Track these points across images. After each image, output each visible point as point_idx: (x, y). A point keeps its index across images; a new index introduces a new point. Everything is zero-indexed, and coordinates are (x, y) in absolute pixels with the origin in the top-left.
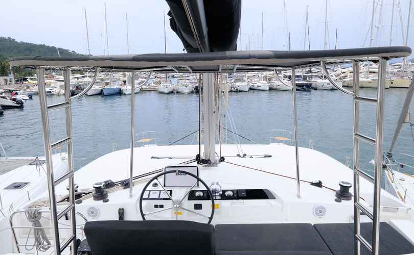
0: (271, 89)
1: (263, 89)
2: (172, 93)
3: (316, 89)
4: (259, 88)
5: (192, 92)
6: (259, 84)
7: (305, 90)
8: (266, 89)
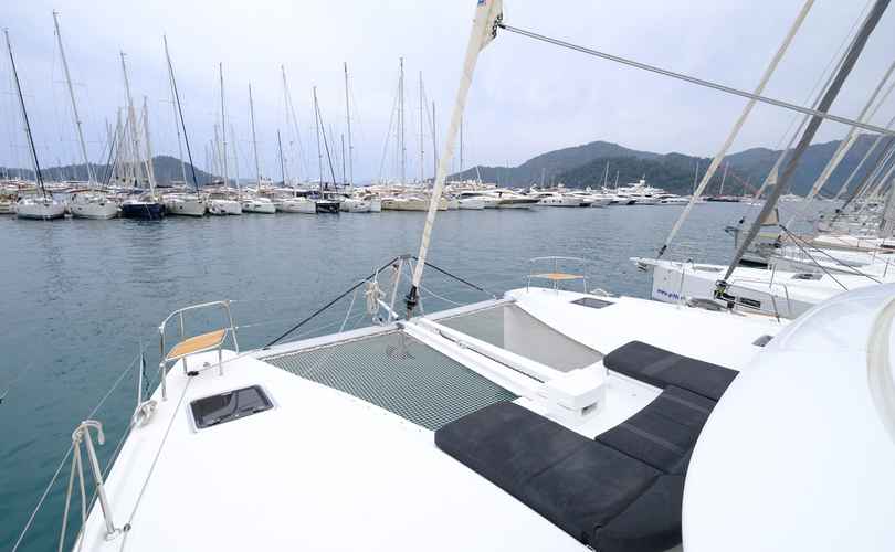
0: (278, 211)
1: (265, 210)
2: (60, 217)
3: (347, 211)
4: (258, 209)
5: (116, 217)
6: (258, 203)
7: (332, 212)
8: (269, 210)
